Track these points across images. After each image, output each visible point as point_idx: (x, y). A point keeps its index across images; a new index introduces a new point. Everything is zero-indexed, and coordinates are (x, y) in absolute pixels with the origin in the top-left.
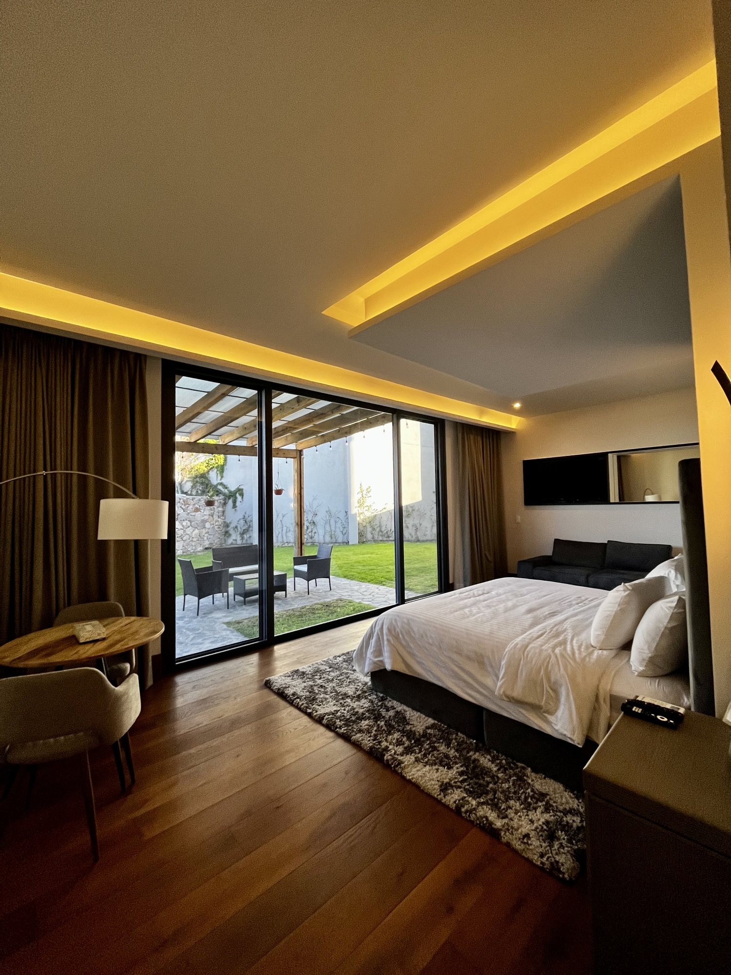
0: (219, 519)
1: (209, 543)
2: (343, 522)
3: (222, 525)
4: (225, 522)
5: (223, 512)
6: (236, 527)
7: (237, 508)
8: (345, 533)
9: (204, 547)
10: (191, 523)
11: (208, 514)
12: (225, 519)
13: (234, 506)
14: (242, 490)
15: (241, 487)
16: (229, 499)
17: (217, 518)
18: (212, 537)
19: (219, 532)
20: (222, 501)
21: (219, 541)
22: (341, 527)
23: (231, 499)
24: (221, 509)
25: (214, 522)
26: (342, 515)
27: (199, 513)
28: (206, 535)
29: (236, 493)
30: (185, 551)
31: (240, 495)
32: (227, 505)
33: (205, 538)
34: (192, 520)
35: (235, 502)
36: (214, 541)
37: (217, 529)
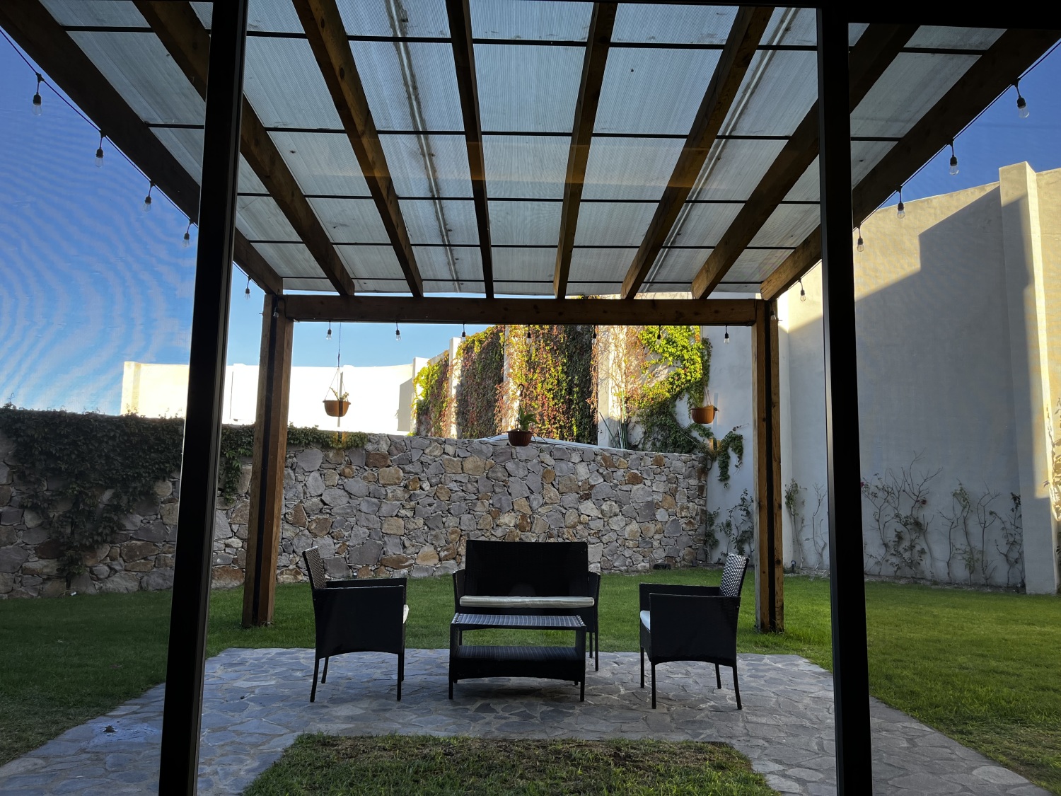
0: (691, 505)
1: (664, 555)
2: (1008, 526)
3: (698, 517)
4: (704, 512)
5: (701, 489)
6: (729, 524)
7: (730, 482)
8: (1015, 561)
9: (652, 564)
10: (621, 507)
11: (662, 490)
12: (705, 506)
13: (724, 477)
14: (740, 438)
15: (738, 432)
16: (713, 459)
17: (685, 501)
18: (672, 541)
19: (690, 533)
20: (696, 463)
21: (690, 553)
22: (1003, 542)
23: (717, 461)
24: (693, 482)
25: (678, 510)
26: (1003, 507)
27: (642, 485)
28: (657, 537)
29: (726, 449)
30: (608, 565)
31: (734, 450)
32: (710, 472)
33: (656, 543)
34: (624, 500)
35: (724, 467)
36: (678, 551)
37: (684, 526)
